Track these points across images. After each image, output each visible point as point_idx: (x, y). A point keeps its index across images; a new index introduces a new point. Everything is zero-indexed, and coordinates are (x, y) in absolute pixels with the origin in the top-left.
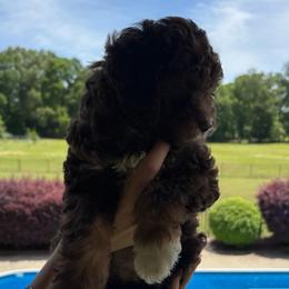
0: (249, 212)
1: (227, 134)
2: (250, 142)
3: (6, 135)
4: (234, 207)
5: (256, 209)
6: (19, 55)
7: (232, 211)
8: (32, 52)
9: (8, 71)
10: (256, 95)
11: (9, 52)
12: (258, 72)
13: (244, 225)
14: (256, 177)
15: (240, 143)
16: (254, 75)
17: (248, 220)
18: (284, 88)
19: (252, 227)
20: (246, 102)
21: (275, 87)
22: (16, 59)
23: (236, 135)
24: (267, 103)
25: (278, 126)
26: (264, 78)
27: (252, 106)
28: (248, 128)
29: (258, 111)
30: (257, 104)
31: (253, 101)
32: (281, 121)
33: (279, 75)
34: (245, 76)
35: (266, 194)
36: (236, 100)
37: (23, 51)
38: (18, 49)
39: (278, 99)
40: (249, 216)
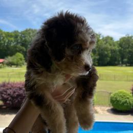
0: (128, 97)
1: (116, 63)
2: (126, 66)
4: (121, 94)
5: (131, 95)
6: (30, 31)
7: (121, 96)
8: (35, 30)
9: (26, 38)
10: (129, 46)
11: (27, 31)
13: (126, 102)
14: (130, 81)
15: (122, 66)
16: (128, 37)
17: (128, 100)
19: (130, 103)
20: (124, 49)
22: (29, 33)
23: (120, 63)
27: (127, 50)
28: (125, 60)
30: (130, 49)
31: (128, 48)
34: (124, 38)
36: (120, 48)
37: (32, 30)
38: (30, 29)
40: (128, 98)
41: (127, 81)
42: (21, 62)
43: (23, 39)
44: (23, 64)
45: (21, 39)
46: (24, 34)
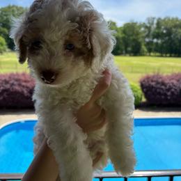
1: (119, 52)
2: (130, 56)
3: (8, 50)
5: (139, 88)
6: (15, 9)
8: (21, 8)
9: (8, 17)
10: (133, 33)
11: (9, 7)
12: (135, 21)
16: (133, 23)
18: (147, 30)
20: (129, 36)
21: (143, 29)
22: (13, 11)
23: (124, 52)
24: (139, 36)
25: (144, 48)
26: (138, 25)
27: (131, 38)
28: (129, 49)
29: (134, 40)
30: (134, 37)
31: (132, 35)
32: (145, 45)
33: (144, 23)
34: (129, 24)
35: (144, 81)
36: (124, 35)
37: (17, 7)
38: (13, 6)
39: (144, 35)
40: (136, 91)
41: (132, 72)
42: (2, 48)
43: (5, 17)
44: (5, 51)
45: (2, 18)
46: (5, 12)
